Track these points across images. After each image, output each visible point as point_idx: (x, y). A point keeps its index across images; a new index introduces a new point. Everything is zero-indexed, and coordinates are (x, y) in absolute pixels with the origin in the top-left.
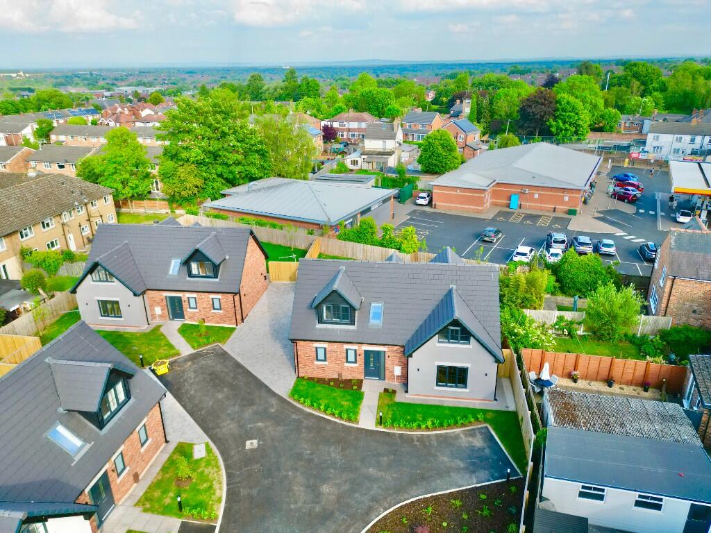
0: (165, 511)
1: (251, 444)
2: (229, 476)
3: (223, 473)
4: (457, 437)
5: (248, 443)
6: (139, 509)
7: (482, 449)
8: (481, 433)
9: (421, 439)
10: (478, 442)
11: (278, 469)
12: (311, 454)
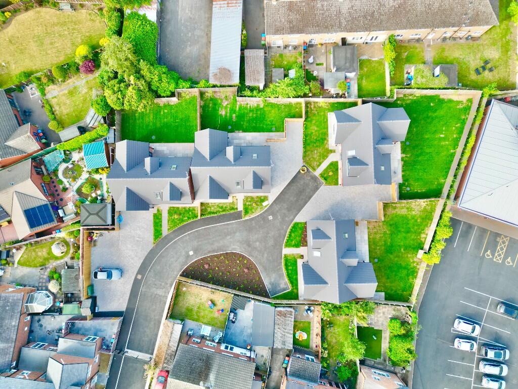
0: (245, 205)
1: (271, 218)
2: (258, 216)
3: (259, 214)
4: (283, 279)
5: (271, 216)
6: (243, 198)
7: (279, 287)
8: (287, 287)
9: (281, 268)
10: (282, 286)
11: (262, 229)
12: (269, 237)
